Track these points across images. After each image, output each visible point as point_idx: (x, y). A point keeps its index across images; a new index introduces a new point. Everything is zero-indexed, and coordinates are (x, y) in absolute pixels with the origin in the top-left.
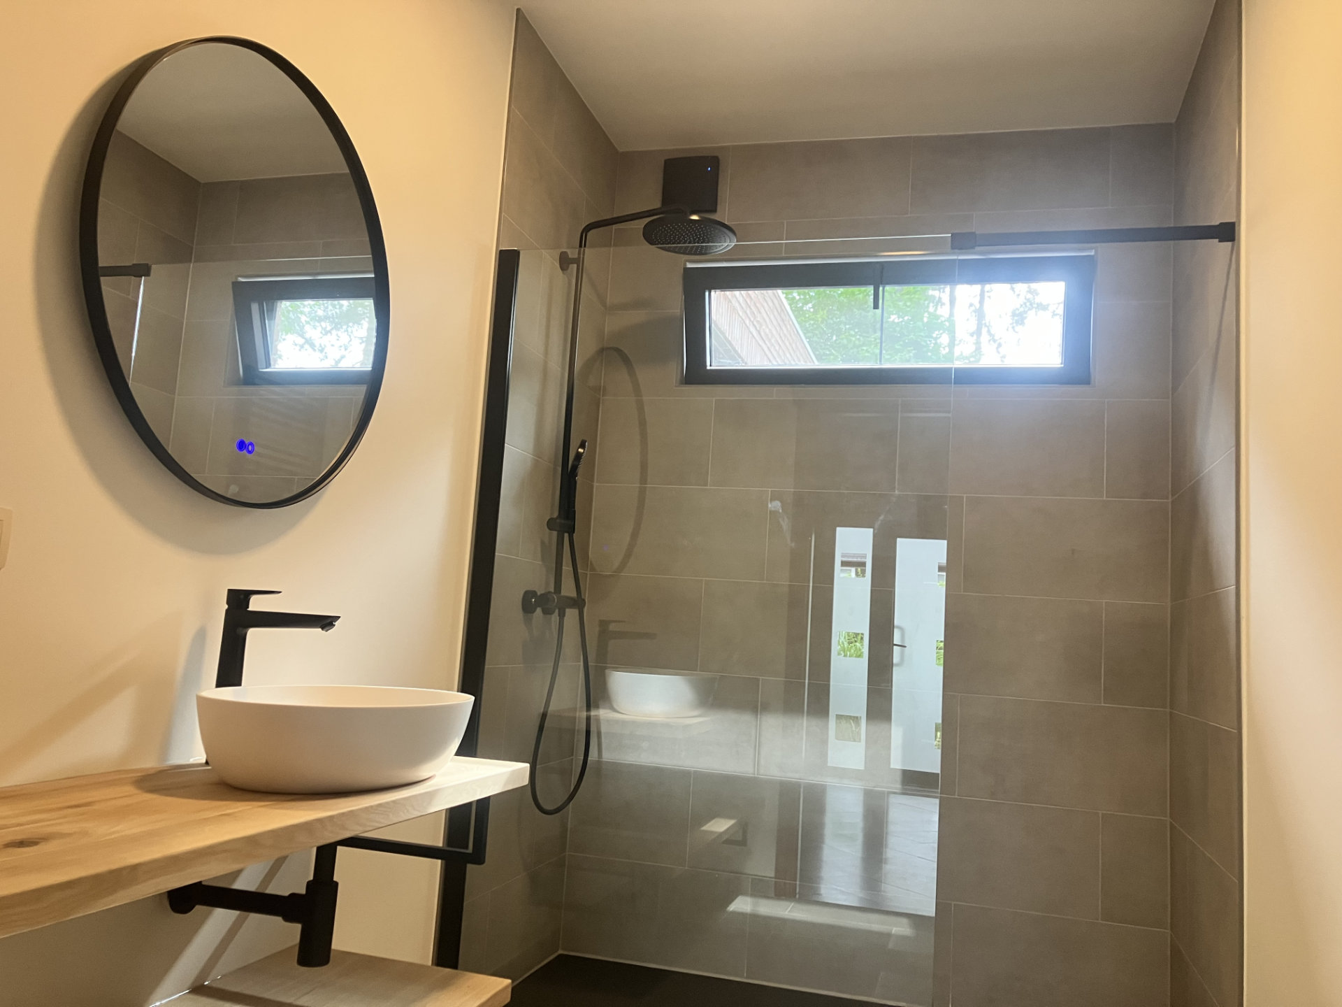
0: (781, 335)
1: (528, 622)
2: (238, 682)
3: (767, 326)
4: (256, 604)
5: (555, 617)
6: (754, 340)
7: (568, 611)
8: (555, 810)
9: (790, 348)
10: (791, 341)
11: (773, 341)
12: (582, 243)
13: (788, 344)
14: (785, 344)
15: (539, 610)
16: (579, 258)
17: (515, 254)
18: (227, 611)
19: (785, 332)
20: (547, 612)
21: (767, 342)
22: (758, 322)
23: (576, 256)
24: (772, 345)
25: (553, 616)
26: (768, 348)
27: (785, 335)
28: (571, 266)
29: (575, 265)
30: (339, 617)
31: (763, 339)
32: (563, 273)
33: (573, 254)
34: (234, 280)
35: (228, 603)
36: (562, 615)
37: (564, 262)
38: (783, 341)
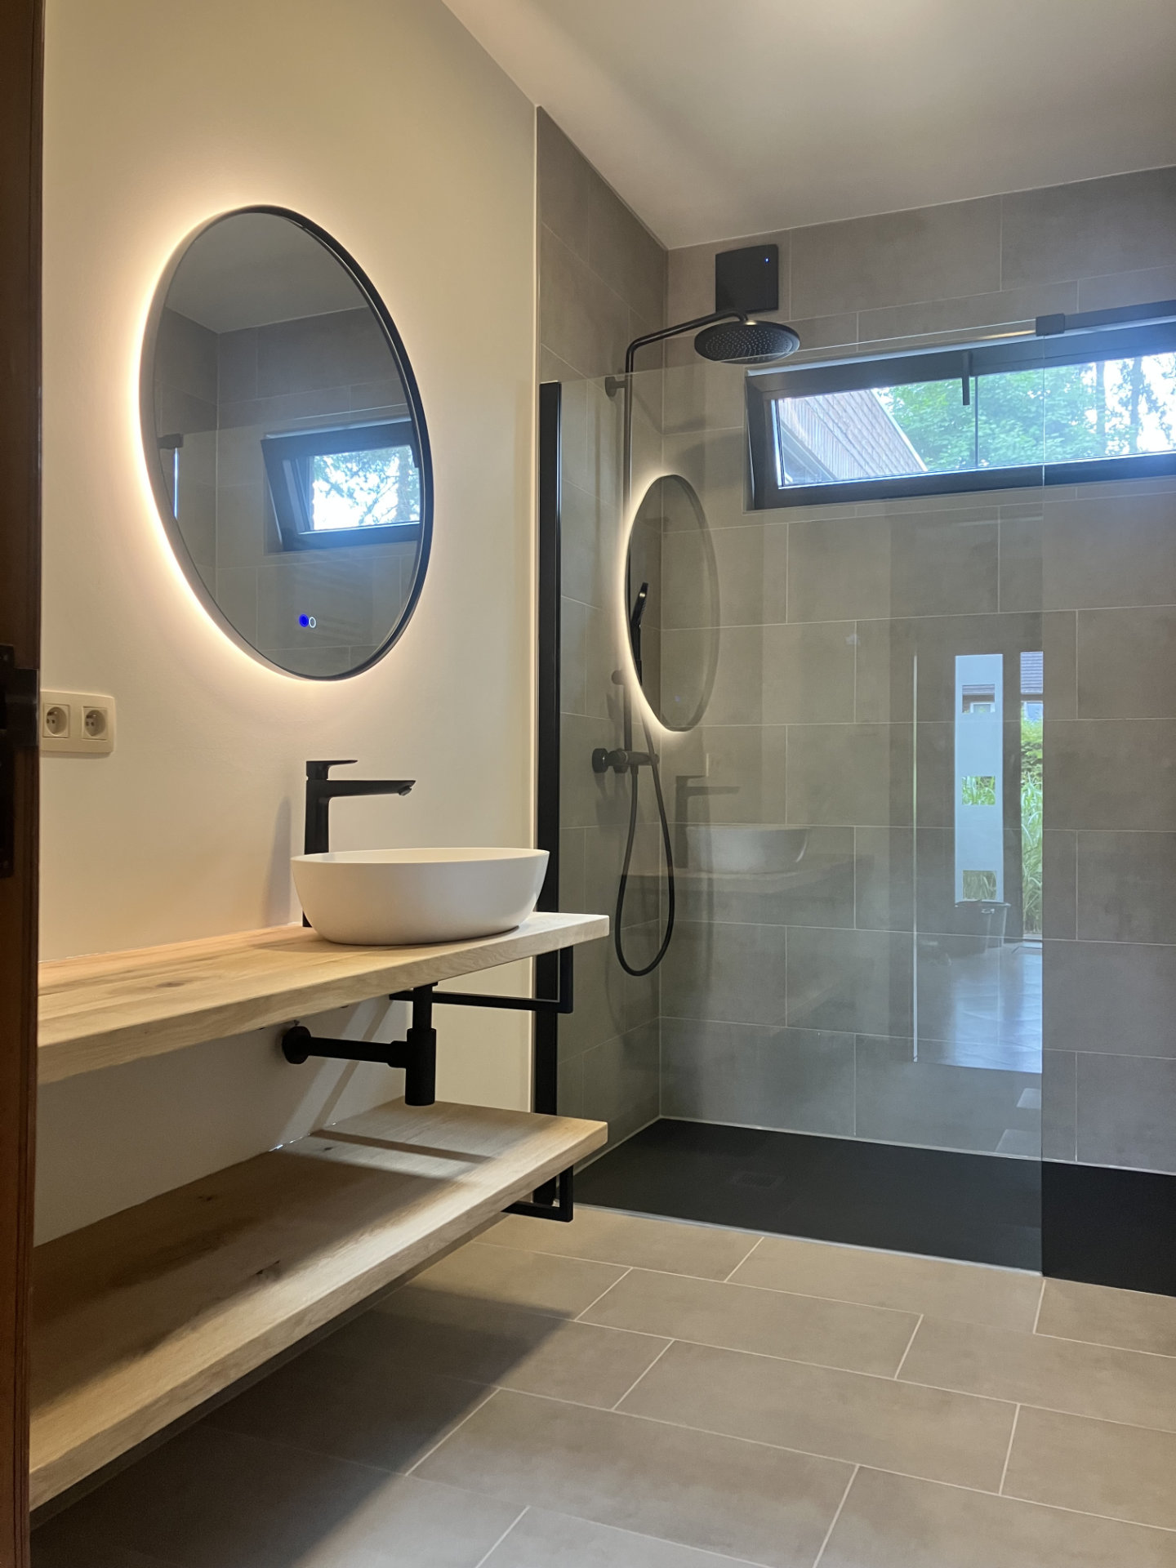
0: (875, 435)
1: (600, 782)
2: (325, 849)
3: (856, 426)
4: (334, 774)
5: (628, 776)
6: (840, 445)
7: (641, 768)
8: (643, 971)
9: (887, 450)
10: (887, 440)
11: (864, 442)
12: (629, 368)
13: (883, 444)
14: (880, 445)
15: (610, 769)
16: (626, 380)
17: (558, 386)
18: (308, 781)
19: (879, 430)
20: (618, 770)
21: (856, 446)
22: (845, 423)
23: (623, 379)
24: (863, 447)
25: (626, 774)
26: (859, 453)
27: (879, 435)
28: (618, 390)
29: (623, 390)
30: (414, 782)
31: (851, 443)
32: (611, 400)
33: (619, 378)
34: (262, 438)
35: (307, 775)
36: (635, 772)
37: (611, 387)
38: (878, 443)
